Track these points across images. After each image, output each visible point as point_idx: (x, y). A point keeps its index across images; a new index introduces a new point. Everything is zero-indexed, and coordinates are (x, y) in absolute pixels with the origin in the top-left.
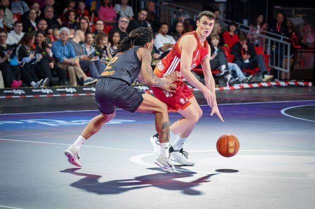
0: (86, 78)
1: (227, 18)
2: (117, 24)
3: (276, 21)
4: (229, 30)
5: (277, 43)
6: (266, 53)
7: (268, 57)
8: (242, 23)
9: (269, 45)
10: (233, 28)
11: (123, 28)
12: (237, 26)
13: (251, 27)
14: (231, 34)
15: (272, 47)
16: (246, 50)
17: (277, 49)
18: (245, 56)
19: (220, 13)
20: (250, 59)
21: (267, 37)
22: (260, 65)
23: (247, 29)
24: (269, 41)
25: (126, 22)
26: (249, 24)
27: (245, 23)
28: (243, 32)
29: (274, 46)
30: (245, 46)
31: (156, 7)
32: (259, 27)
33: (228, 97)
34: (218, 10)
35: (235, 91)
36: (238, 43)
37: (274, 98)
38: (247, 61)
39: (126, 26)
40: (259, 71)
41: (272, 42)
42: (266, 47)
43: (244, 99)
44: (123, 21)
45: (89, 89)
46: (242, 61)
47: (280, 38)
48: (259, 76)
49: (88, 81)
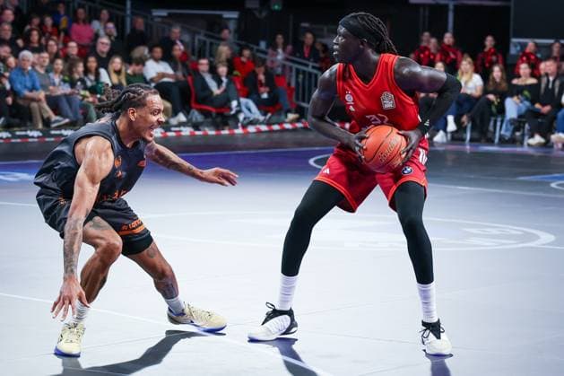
0: (54, 118)
1: (239, 38)
2: (94, 47)
3: (303, 43)
4: (241, 54)
5: (304, 72)
6: (289, 84)
7: (292, 90)
8: (258, 45)
9: (294, 73)
10: (247, 53)
11: (103, 52)
12: (251, 49)
13: (270, 51)
14: (243, 59)
15: (297, 77)
16: (263, 81)
17: (304, 79)
18: (262, 89)
19: (230, 32)
20: (269, 93)
21: (291, 64)
22: (281, 101)
23: (266, 53)
24: (294, 70)
25: (107, 44)
26: (268, 47)
27: (263, 45)
28: (260, 58)
29: (301, 76)
30: (262, 77)
31: (146, 25)
32: (280, 51)
33: (240, 143)
34: (227, 28)
35: (250, 136)
36: (254, 71)
37: (300, 144)
38: (265, 96)
39: (106, 49)
40: (281, 109)
41: (298, 71)
42: (291, 76)
43: (261, 145)
44: (103, 43)
45: (58, 132)
46: (259, 95)
47: (307, 65)
48: (280, 114)
49: (56, 121)
